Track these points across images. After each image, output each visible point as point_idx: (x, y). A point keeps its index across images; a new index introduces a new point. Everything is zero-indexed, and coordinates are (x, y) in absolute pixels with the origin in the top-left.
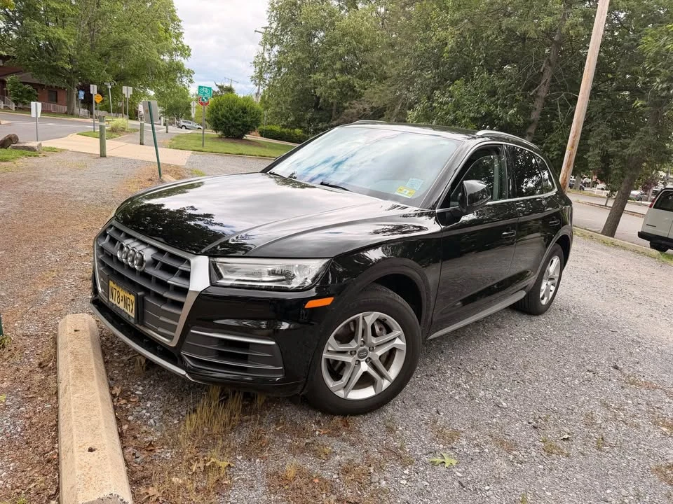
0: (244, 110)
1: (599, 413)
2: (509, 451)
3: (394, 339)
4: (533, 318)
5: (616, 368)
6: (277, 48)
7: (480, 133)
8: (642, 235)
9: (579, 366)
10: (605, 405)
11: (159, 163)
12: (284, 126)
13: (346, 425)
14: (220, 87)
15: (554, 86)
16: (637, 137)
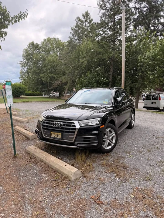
0: (20, 88)
1: (155, 144)
2: (142, 153)
3: (113, 134)
4: (131, 129)
5: (154, 135)
6: (26, 67)
7: (115, 88)
8: (144, 107)
9: (146, 136)
10: (154, 142)
11: (6, 108)
12: (33, 91)
13: (108, 154)
14: (6, 82)
15: (114, 71)
16: (138, 82)
